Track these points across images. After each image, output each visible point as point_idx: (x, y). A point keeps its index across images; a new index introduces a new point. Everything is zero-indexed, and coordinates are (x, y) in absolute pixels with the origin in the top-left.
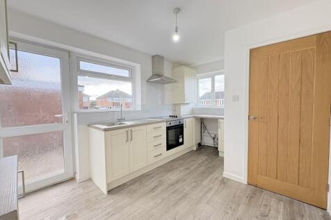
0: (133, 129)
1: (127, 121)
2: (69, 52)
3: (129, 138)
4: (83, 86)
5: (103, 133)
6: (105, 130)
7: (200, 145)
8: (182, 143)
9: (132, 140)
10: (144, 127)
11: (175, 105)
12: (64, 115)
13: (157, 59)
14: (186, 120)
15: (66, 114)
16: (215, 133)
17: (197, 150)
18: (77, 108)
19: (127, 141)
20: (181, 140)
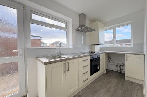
0: (69, 61)
1: (64, 55)
2: (24, 6)
3: (66, 70)
4: (42, 37)
5: (44, 66)
6: (46, 63)
7: (107, 70)
8: (99, 70)
9: (68, 70)
10: (77, 60)
11: (91, 45)
12: (19, 51)
13: (82, 16)
14: (101, 54)
15: (21, 50)
16: (120, 63)
17: (106, 74)
18: (29, 46)
19: (65, 72)
20: (98, 68)
